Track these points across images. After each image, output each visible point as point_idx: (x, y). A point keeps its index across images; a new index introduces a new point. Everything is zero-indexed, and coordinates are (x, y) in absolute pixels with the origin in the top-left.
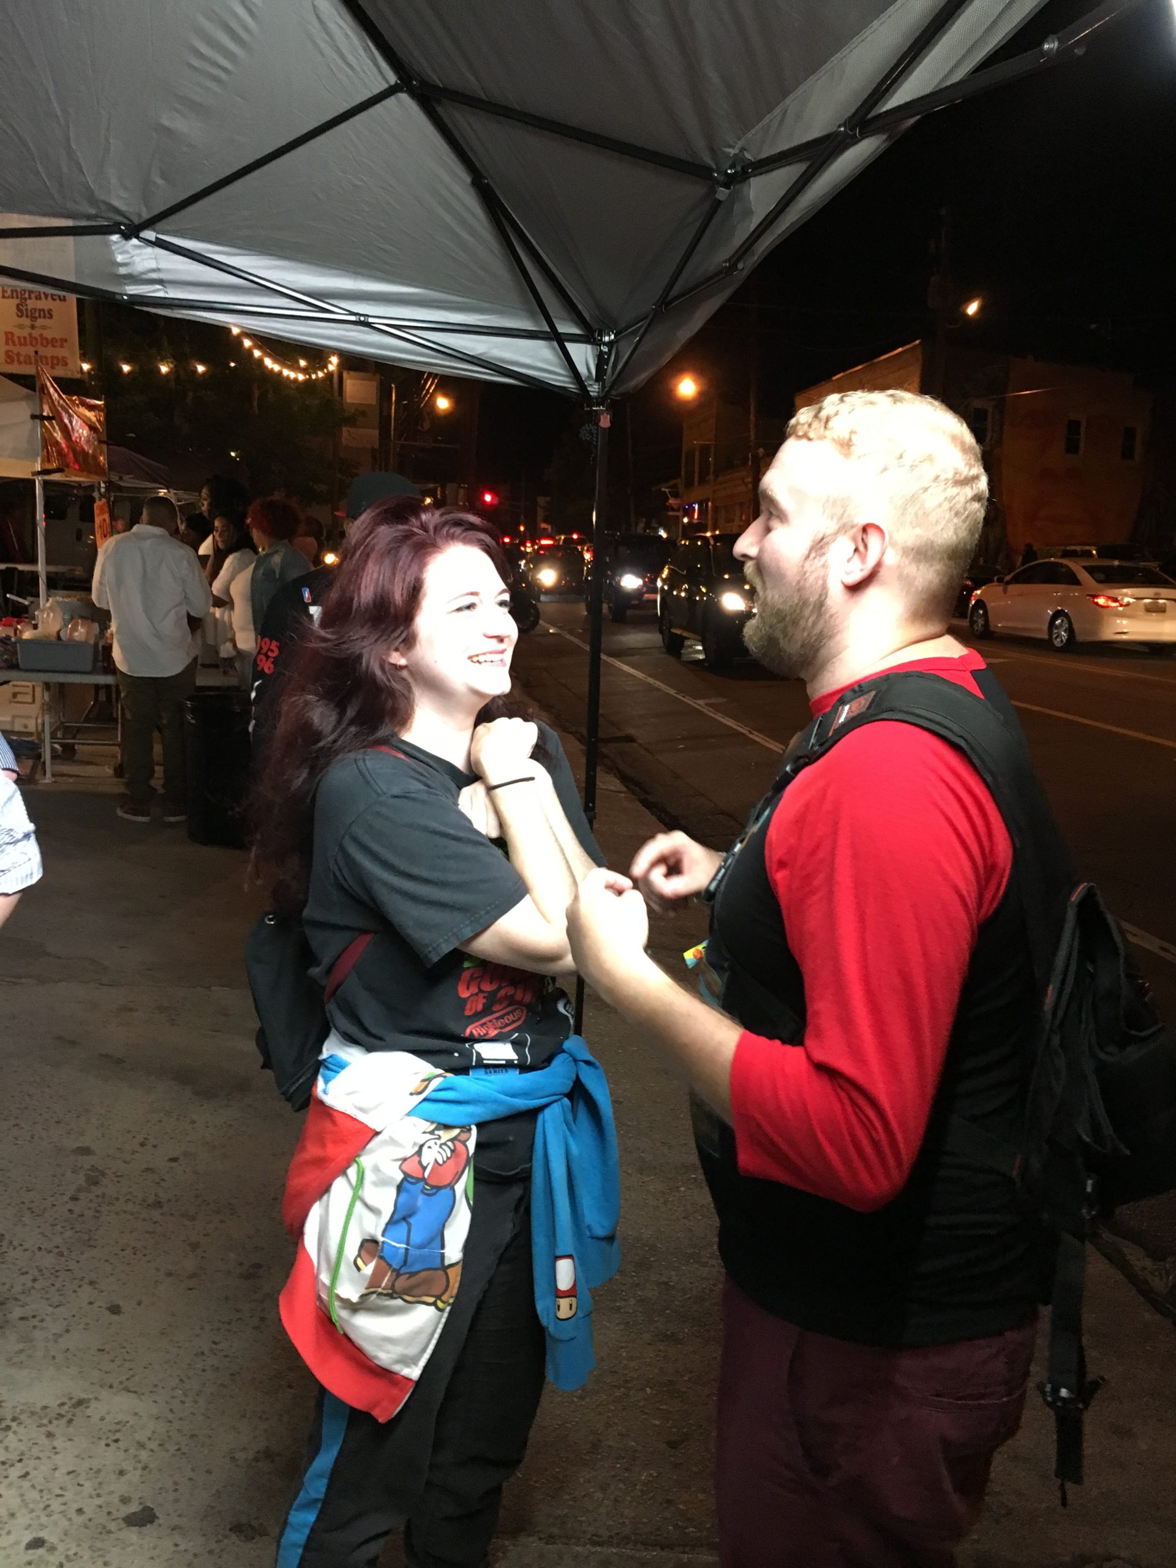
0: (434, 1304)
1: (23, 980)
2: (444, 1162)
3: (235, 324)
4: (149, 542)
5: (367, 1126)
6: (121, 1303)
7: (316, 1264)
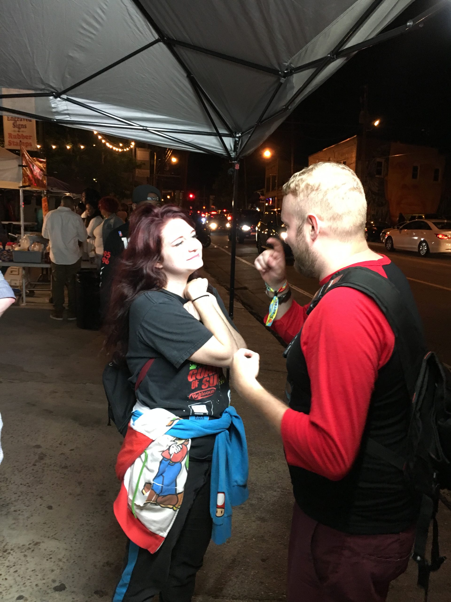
0: (172, 508)
1: (15, 381)
2: (178, 453)
3: (95, 130)
4: (64, 213)
5: (149, 438)
6: (52, 505)
7: (128, 492)
